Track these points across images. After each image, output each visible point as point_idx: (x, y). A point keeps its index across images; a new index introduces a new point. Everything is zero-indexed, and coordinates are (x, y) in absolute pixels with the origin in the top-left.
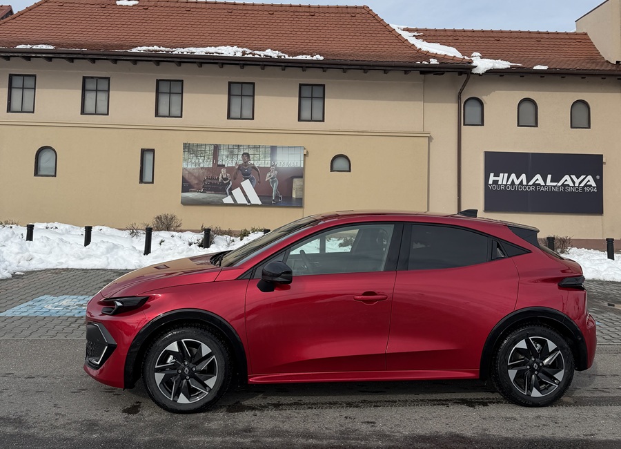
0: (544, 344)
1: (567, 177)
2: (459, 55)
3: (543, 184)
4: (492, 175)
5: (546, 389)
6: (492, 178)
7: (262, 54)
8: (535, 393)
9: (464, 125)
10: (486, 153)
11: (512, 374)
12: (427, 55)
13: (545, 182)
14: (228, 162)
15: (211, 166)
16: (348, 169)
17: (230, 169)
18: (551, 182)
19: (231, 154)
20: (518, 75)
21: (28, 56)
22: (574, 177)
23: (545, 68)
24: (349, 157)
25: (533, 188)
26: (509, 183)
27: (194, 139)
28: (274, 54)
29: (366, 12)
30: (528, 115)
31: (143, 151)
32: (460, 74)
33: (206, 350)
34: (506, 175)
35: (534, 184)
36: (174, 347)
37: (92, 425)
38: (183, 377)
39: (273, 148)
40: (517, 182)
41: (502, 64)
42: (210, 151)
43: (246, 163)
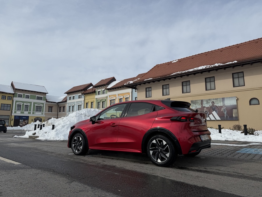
14: (206, 105)
15: (201, 107)
16: (258, 104)
17: (207, 108)
19: (208, 103)
24: (258, 99)
39: (223, 99)
42: (200, 102)
43: (213, 105)
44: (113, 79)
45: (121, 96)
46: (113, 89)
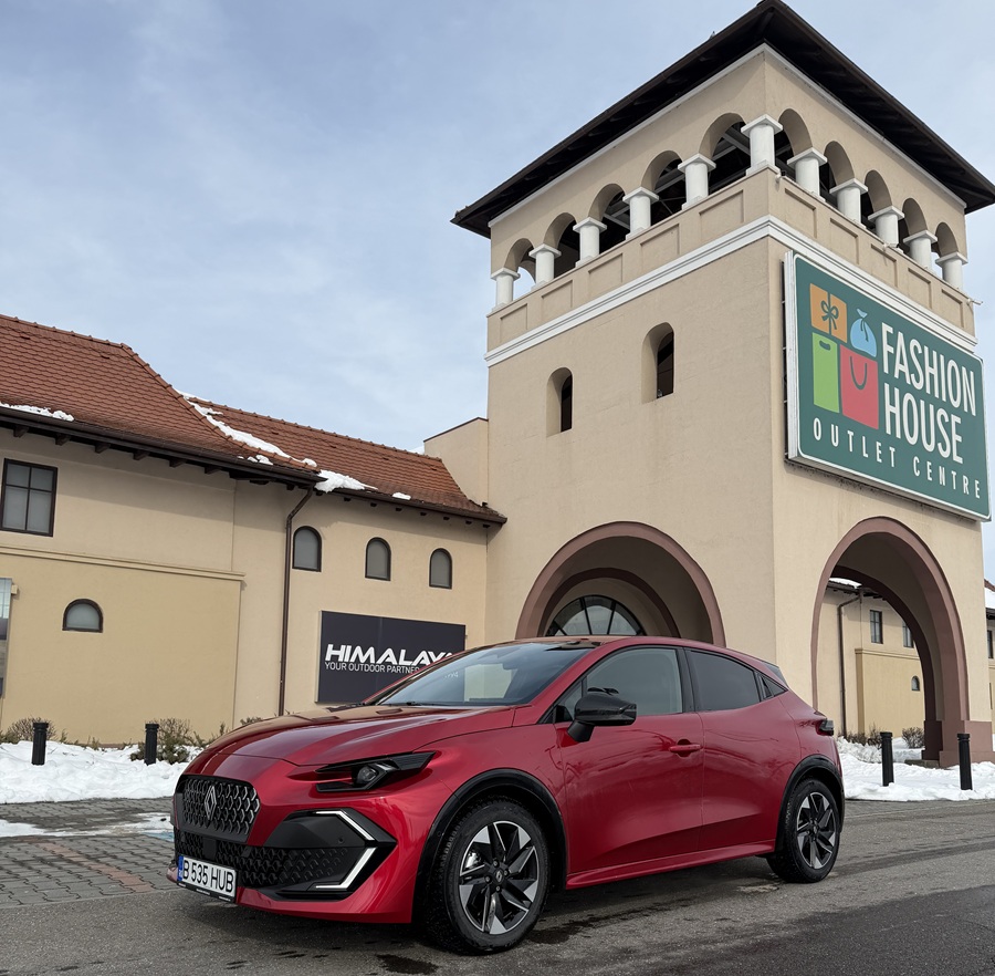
1: (423, 654)
3: (395, 662)
4: (330, 646)
6: (330, 651)
9: (294, 567)
10: (325, 614)
12: (246, 449)
13: (398, 660)
16: (97, 627)
18: (405, 660)
20: (371, 503)
22: (431, 654)
23: (408, 497)
24: (101, 605)
25: (382, 669)
26: (353, 660)
29: (126, 355)
30: (379, 562)
33: (523, 836)
34: (349, 648)
35: (384, 663)
40: (363, 659)
41: (354, 484)
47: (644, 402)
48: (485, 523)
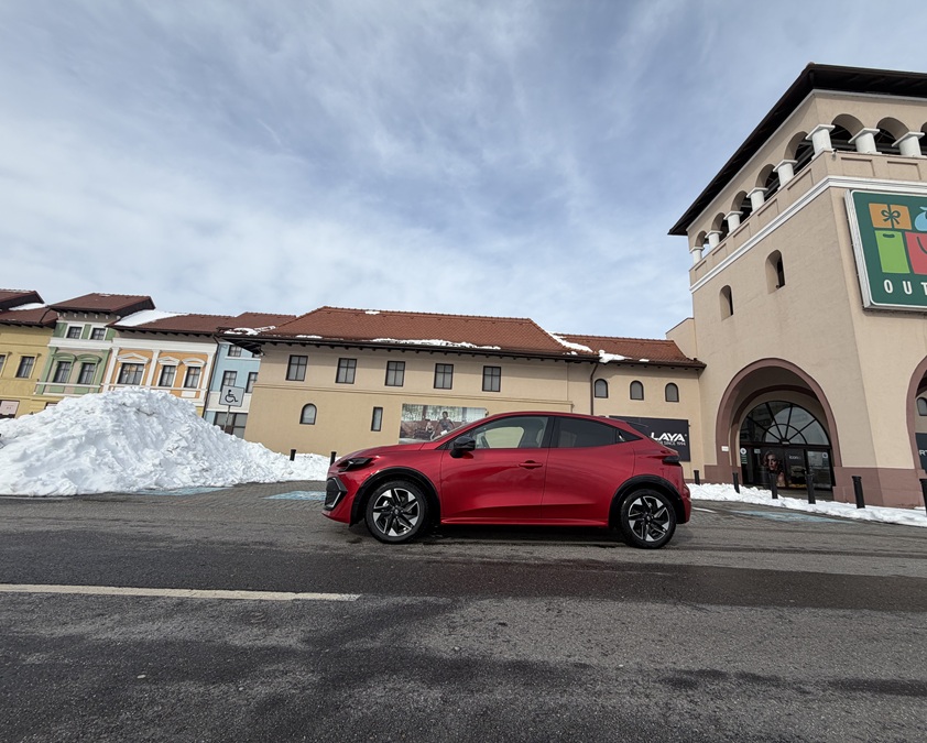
0: (654, 502)
1: (665, 435)
2: (590, 350)
5: (657, 536)
7: (459, 345)
8: (649, 538)
9: (595, 397)
11: (632, 523)
12: (570, 350)
14: (432, 418)
17: (433, 423)
19: (435, 412)
20: (629, 365)
21: (304, 343)
22: (669, 435)
23: (647, 361)
27: (410, 401)
28: (468, 345)
29: (529, 322)
30: (637, 391)
31: (375, 408)
32: (592, 363)
33: (411, 497)
36: (388, 494)
37: (324, 548)
38: (394, 516)
39: (464, 409)
41: (619, 358)
42: (420, 409)
43: (445, 418)
44: (147, 304)
45: (170, 358)
46: (144, 332)
47: (770, 293)
48: (696, 368)
